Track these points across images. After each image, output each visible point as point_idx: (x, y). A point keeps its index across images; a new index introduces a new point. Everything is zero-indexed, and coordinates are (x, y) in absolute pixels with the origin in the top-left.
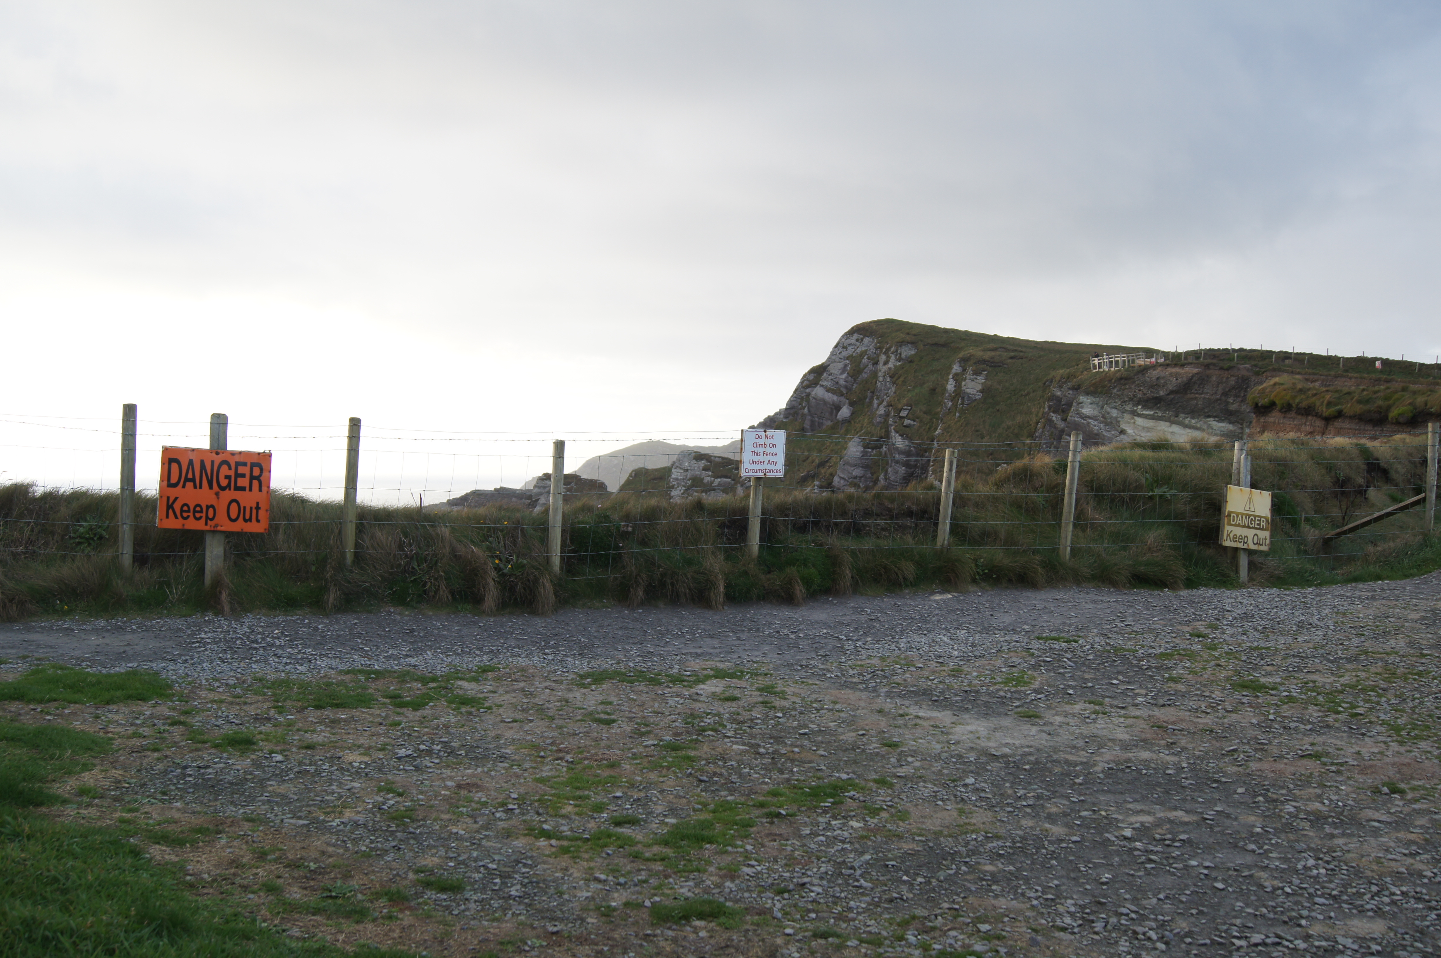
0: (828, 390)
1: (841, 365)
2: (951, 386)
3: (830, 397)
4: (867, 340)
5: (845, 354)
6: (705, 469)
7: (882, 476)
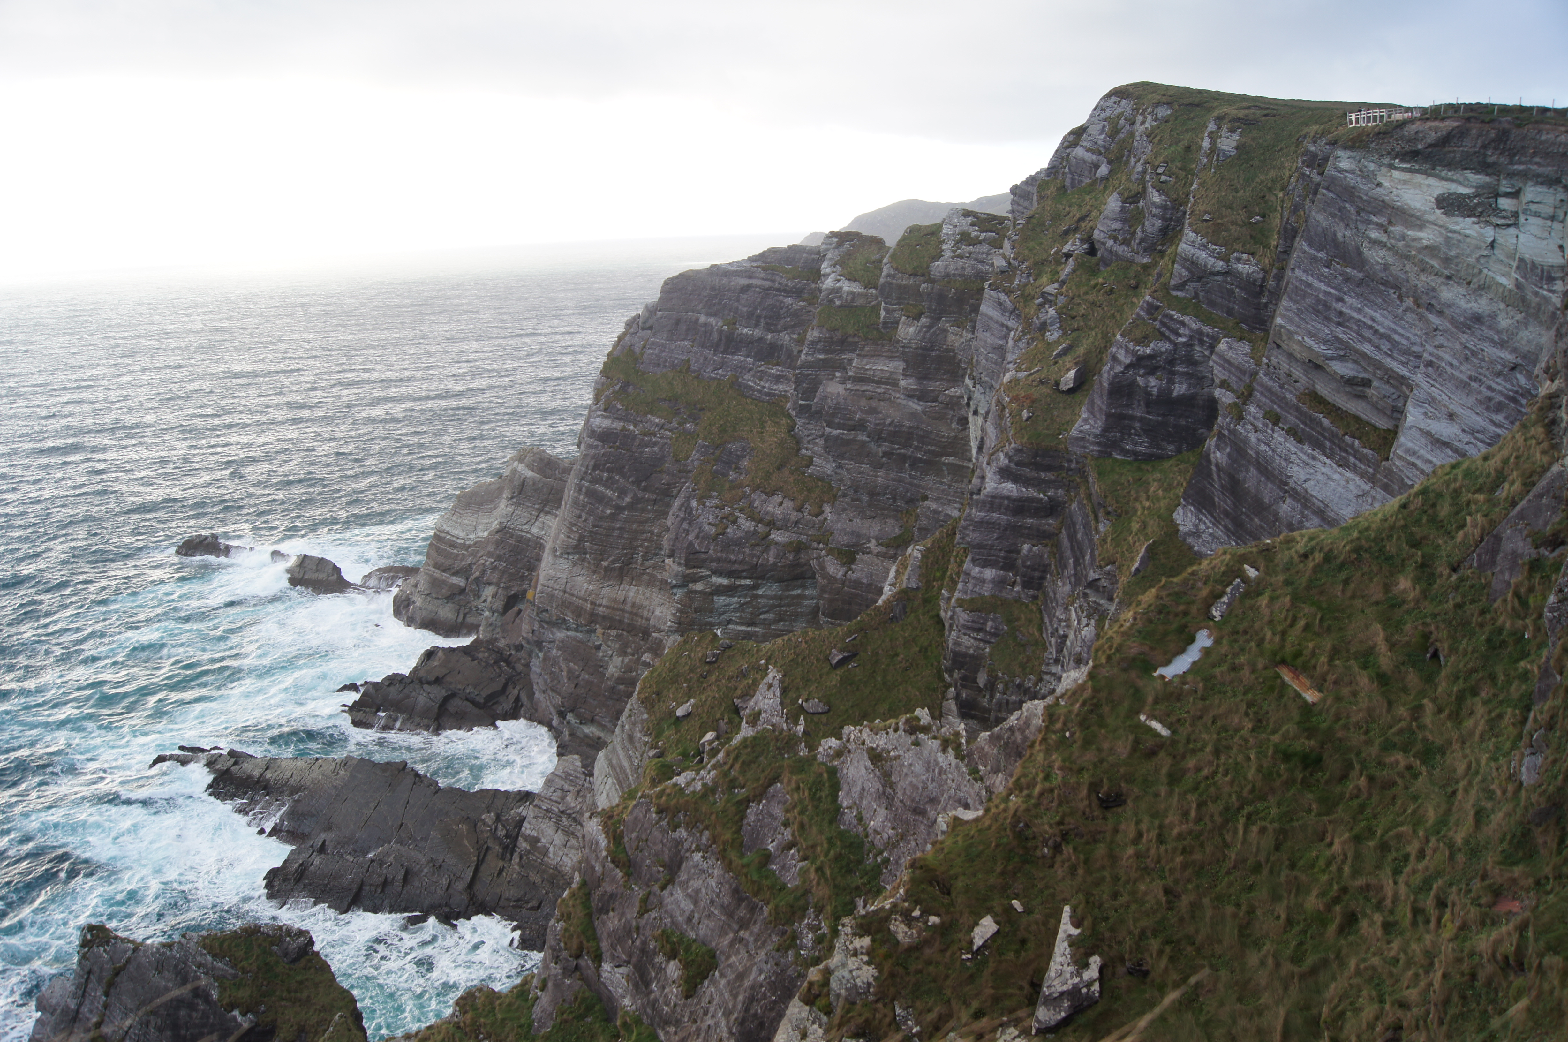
0: (1088, 150)
1: (1099, 127)
2: (1206, 144)
3: (1090, 157)
4: (1123, 102)
5: (1103, 115)
6: (973, 224)
7: (1139, 229)
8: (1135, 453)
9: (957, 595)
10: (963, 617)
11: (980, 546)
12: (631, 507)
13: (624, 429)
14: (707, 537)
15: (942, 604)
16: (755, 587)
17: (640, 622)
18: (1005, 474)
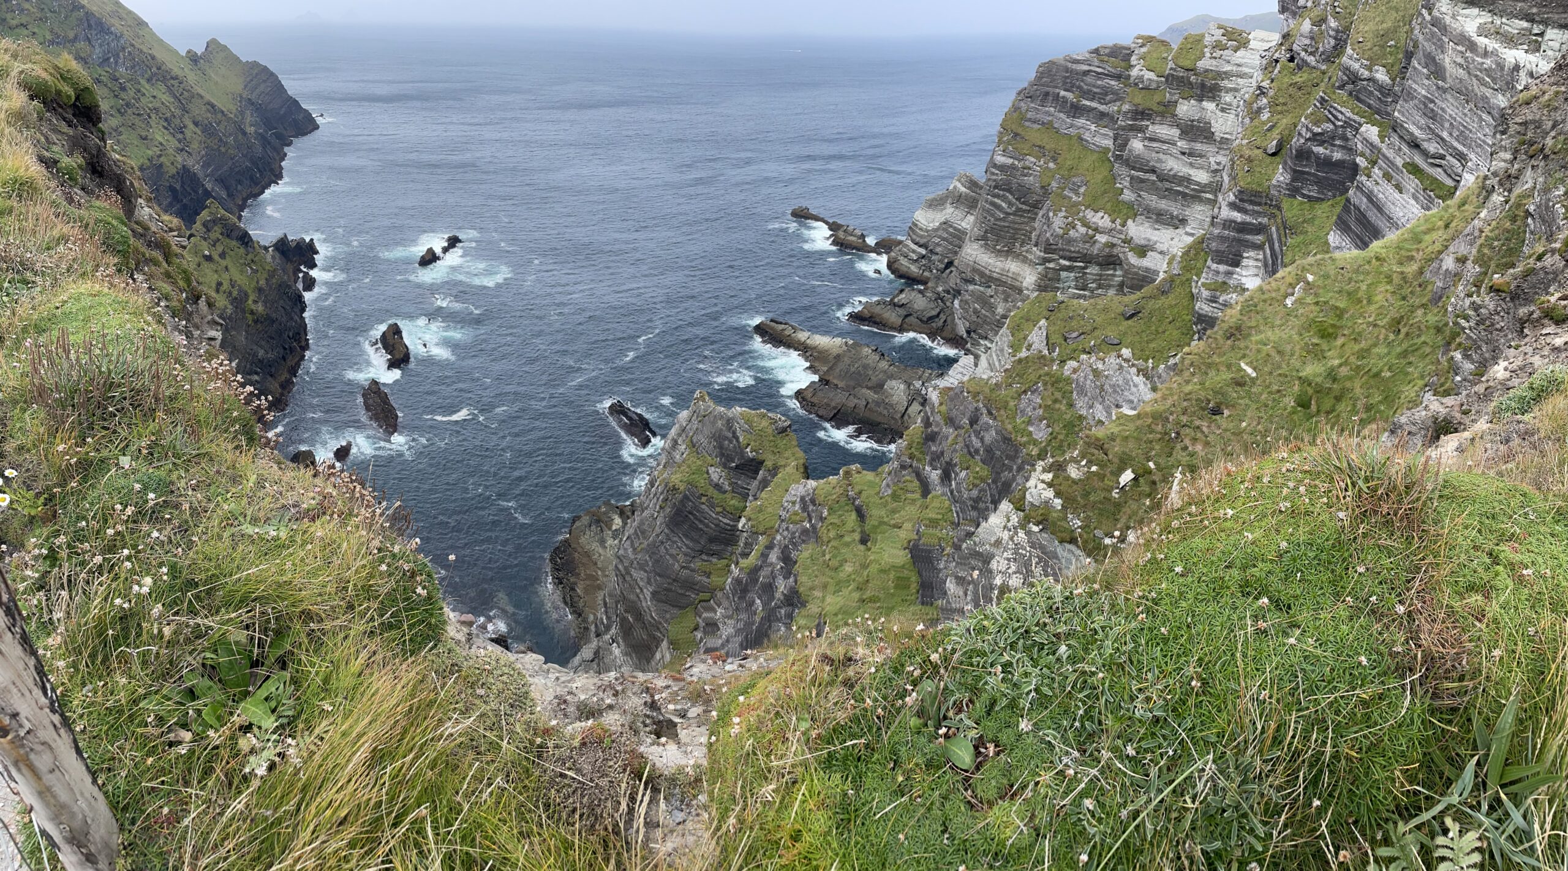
6: (1223, 35)
7: (1321, 45)
8: (1309, 197)
9: (1202, 280)
10: (1205, 293)
11: (1217, 251)
12: (1014, 214)
13: (1013, 164)
14: (1057, 236)
15: (1193, 284)
16: (1085, 268)
17: (1017, 284)
18: (1233, 206)
